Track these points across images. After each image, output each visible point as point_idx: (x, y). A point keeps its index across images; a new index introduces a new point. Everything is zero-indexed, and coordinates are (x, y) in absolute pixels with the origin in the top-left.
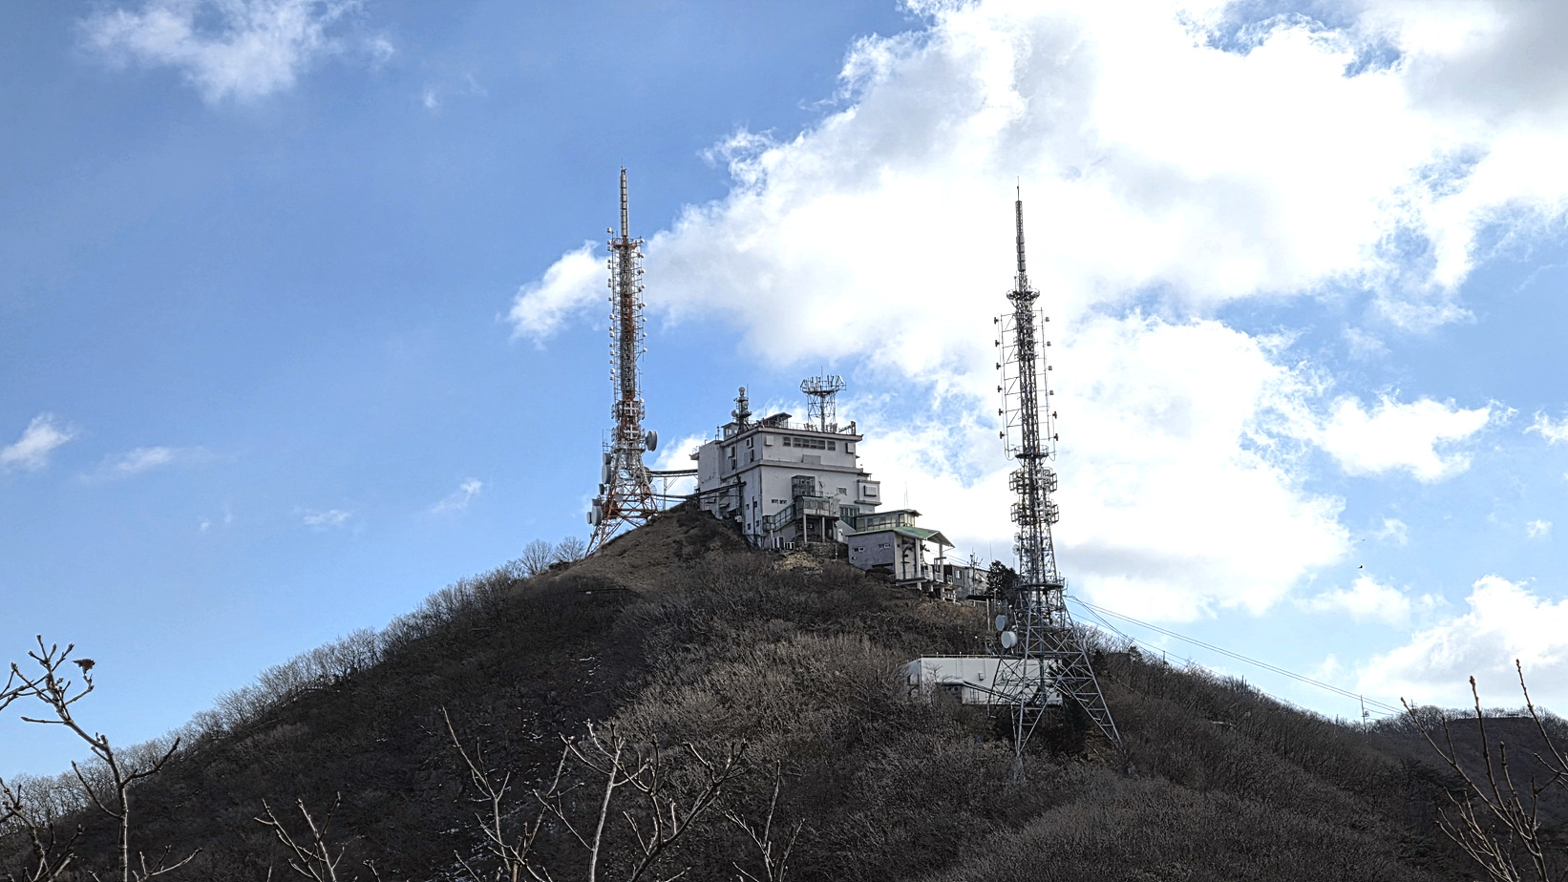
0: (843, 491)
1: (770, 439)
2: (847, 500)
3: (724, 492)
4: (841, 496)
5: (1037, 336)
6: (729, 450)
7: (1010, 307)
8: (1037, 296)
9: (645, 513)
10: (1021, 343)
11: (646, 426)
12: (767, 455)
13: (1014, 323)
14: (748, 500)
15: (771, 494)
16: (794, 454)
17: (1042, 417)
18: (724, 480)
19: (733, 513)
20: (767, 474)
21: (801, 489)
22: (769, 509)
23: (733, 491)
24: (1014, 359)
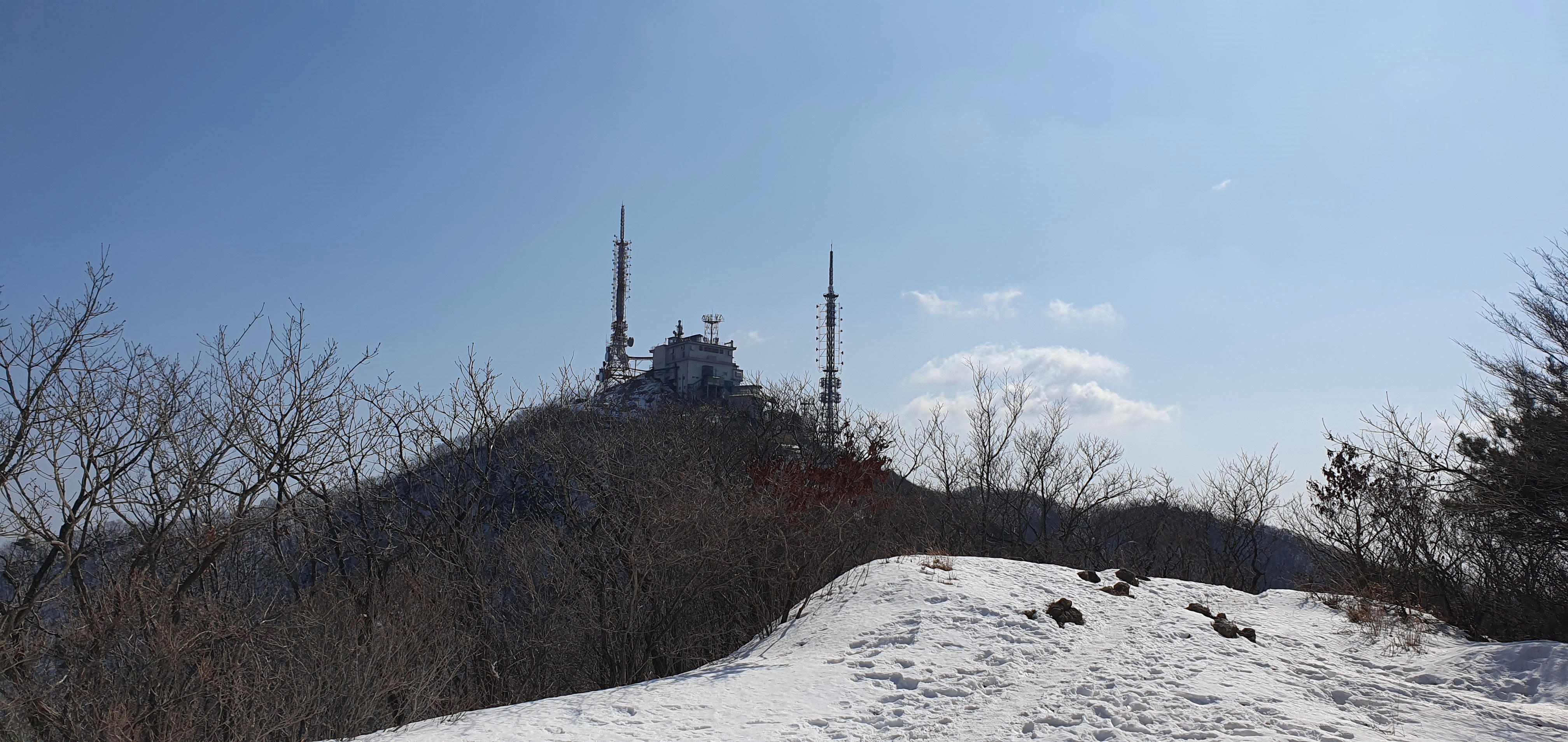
0: (726, 374)
1: (693, 347)
2: (727, 378)
4: (725, 377)
5: (836, 315)
6: (671, 351)
7: (825, 301)
8: (837, 296)
9: (625, 377)
10: (828, 317)
11: (628, 334)
12: (692, 354)
13: (826, 308)
14: (680, 376)
15: (691, 373)
16: (704, 354)
17: (836, 353)
18: (667, 364)
19: (672, 381)
20: (690, 363)
21: (707, 372)
22: (691, 380)
23: (672, 370)
24: (825, 325)
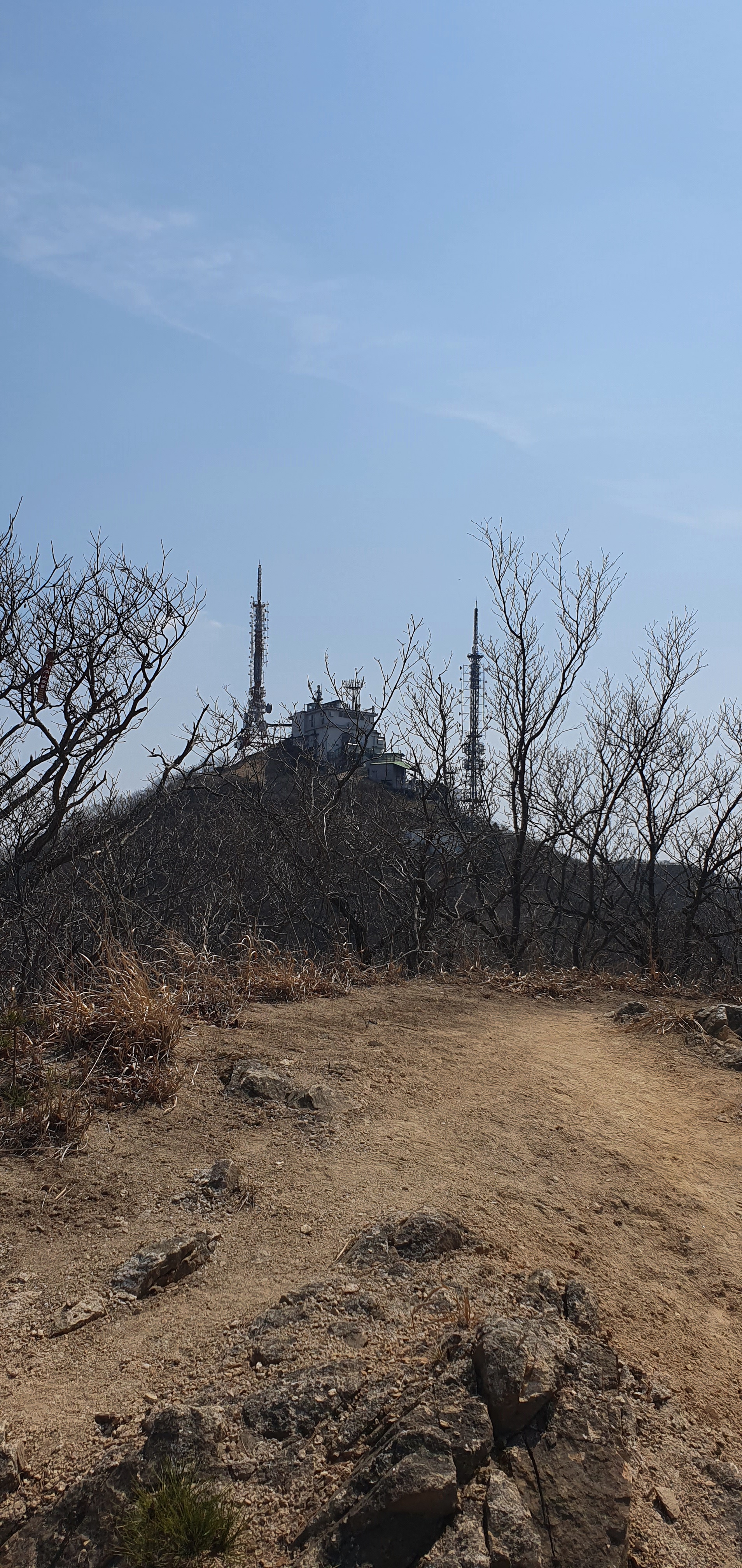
1: (333, 713)
2: (370, 745)
3: (306, 738)
5: (481, 677)
6: (310, 717)
7: (469, 662)
8: (482, 656)
9: (264, 745)
10: (472, 680)
11: (266, 700)
12: (332, 720)
13: (470, 670)
14: (319, 742)
15: (331, 739)
16: (343, 721)
18: (306, 732)
19: (311, 749)
20: (331, 732)
21: (347, 739)
22: (329, 748)
23: (311, 738)
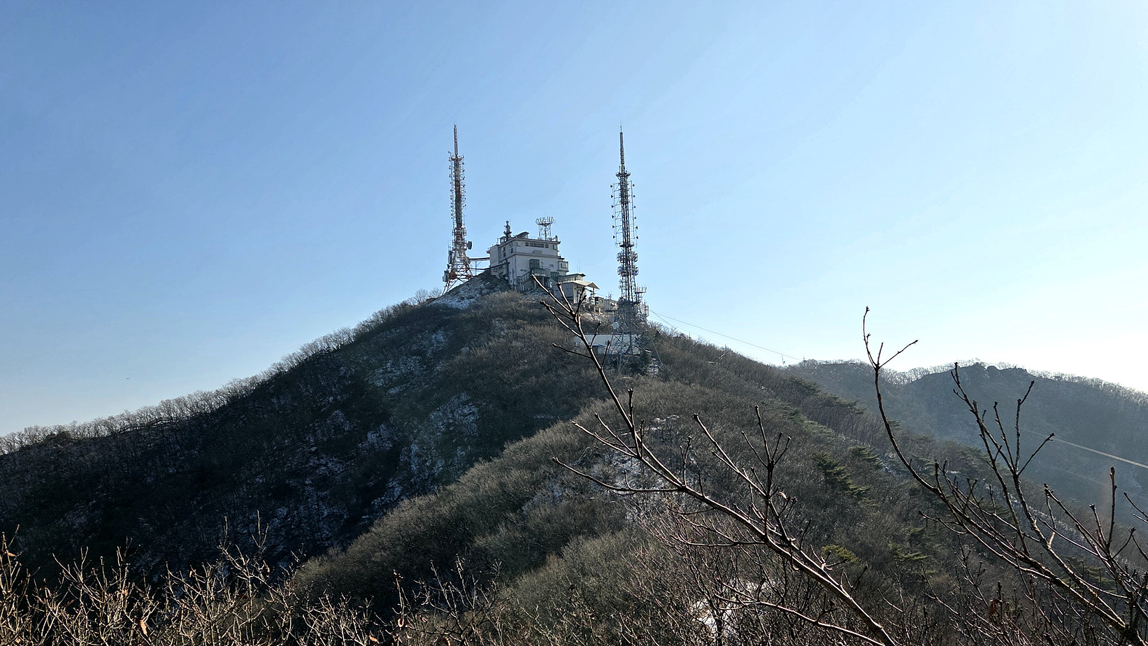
0: (552, 266)
1: (519, 243)
2: (553, 270)
3: (501, 267)
5: (629, 193)
6: (502, 249)
7: (617, 180)
8: (629, 175)
9: (467, 277)
10: (622, 195)
11: (467, 239)
12: (518, 250)
14: (511, 270)
15: (519, 267)
16: (530, 249)
17: (631, 229)
18: (500, 262)
19: (505, 276)
21: (534, 265)
22: (520, 274)
24: (619, 203)
